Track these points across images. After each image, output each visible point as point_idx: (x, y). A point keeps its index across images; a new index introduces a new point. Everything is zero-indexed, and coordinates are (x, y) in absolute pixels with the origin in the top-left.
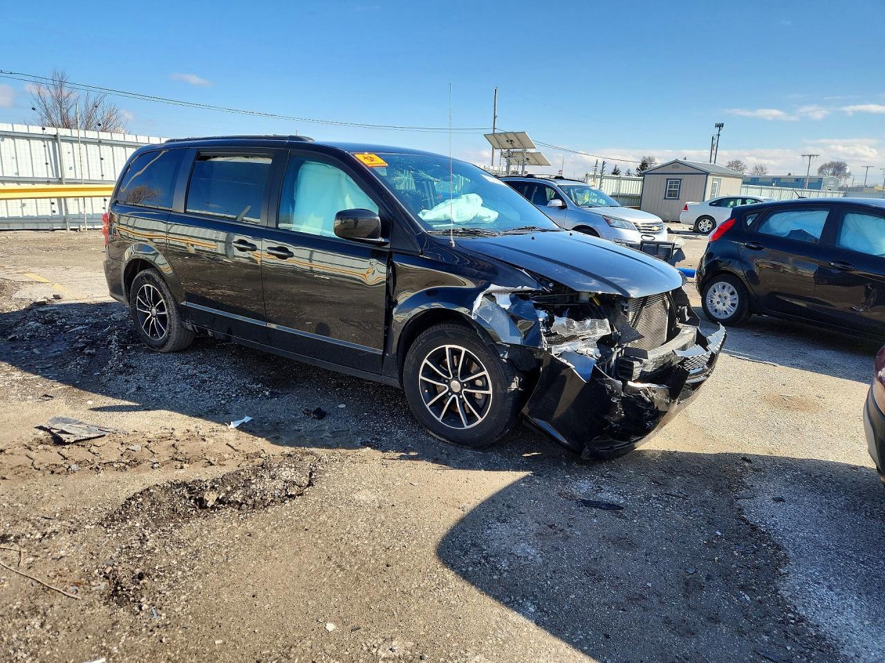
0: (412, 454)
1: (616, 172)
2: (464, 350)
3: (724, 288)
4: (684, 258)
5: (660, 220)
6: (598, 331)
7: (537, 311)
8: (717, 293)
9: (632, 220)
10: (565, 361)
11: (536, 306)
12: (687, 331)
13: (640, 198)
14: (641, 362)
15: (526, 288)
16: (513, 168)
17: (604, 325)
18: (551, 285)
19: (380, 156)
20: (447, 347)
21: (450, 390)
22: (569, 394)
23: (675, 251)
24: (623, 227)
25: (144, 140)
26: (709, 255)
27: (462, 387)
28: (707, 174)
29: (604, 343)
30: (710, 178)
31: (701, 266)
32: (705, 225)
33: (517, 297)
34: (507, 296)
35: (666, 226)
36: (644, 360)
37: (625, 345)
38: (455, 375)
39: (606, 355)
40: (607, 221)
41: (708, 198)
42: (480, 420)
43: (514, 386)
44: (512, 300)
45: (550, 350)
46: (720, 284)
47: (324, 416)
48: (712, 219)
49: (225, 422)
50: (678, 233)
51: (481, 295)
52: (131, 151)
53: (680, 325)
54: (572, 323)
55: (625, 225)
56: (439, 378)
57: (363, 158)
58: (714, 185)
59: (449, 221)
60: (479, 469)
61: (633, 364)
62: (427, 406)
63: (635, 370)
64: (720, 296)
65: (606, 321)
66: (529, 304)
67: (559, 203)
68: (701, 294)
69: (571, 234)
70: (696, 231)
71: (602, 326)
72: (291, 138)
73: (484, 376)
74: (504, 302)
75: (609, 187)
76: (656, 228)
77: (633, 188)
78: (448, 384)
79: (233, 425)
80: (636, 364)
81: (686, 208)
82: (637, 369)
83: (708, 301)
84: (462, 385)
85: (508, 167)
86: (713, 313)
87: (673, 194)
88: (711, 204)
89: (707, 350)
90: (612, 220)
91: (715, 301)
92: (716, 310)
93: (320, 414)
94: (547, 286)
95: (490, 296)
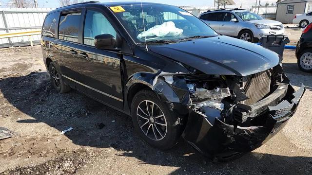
0: (130, 152)
1: (267, 5)
2: (153, 103)
3: (309, 55)
4: (289, 42)
5: (281, 24)
6: (223, 94)
7: (188, 85)
8: (306, 58)
9: (268, 25)
10: (201, 113)
11: (188, 82)
12: (282, 88)
13: (275, 14)
14: (247, 112)
15: (180, 73)
16: (220, 7)
17: (226, 91)
18: (195, 71)
19: (122, 7)
20: (147, 101)
21: (150, 121)
22: (204, 131)
23: (284, 39)
24: (263, 28)
25: (49, 10)
26: (302, 39)
27: (155, 121)
28: (306, 2)
29: (226, 101)
30: (307, 4)
31: (297, 45)
32: (304, 24)
33: (176, 78)
34: (171, 78)
35: (285, 25)
36: (250, 111)
37: (238, 102)
38: (151, 115)
39: (227, 108)
40: (256, 26)
41: (306, 12)
42: (163, 138)
43: (177, 123)
44: (174, 79)
45: (193, 107)
46: (307, 54)
47: (103, 127)
48: (307, 21)
49: (61, 130)
50: (292, 28)
51: (157, 77)
52: (45, 15)
53: (278, 83)
54: (207, 91)
55: (264, 27)
56: (144, 116)
57: (114, 9)
58: (309, 6)
59: (155, 36)
60: (159, 165)
61: (242, 114)
62: (141, 127)
63: (243, 117)
64: (307, 59)
65: (228, 89)
66: (183, 81)
67: (235, 20)
68: (297, 58)
69: (219, 38)
70: (300, 27)
71: (225, 91)
72: (91, 2)
73: (163, 117)
74: (170, 81)
75: (262, 11)
76: (279, 27)
77: (273, 10)
78: (149, 118)
79: (63, 132)
80: (244, 114)
81: (295, 17)
82: (245, 116)
83: (301, 61)
84: (154, 119)
85: (218, 6)
86: (303, 67)
87: (290, 12)
88: (307, 15)
89: (291, 103)
90: (258, 26)
91: (304, 61)
92: (305, 66)
93: (102, 126)
94: (193, 71)
95: (162, 78)
